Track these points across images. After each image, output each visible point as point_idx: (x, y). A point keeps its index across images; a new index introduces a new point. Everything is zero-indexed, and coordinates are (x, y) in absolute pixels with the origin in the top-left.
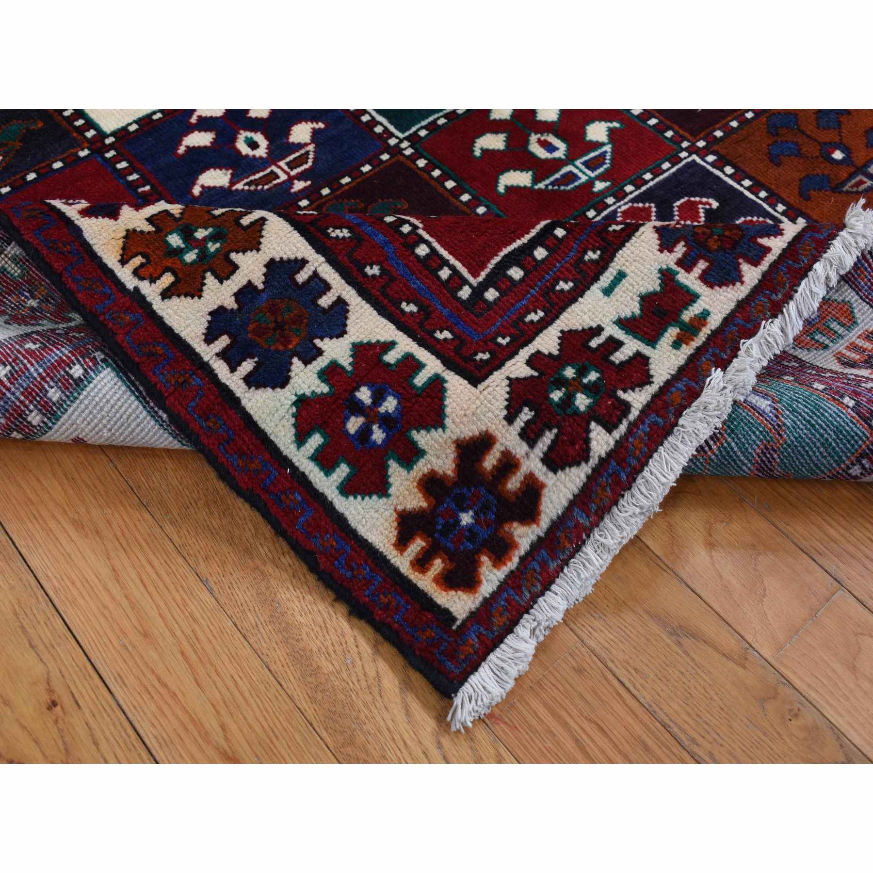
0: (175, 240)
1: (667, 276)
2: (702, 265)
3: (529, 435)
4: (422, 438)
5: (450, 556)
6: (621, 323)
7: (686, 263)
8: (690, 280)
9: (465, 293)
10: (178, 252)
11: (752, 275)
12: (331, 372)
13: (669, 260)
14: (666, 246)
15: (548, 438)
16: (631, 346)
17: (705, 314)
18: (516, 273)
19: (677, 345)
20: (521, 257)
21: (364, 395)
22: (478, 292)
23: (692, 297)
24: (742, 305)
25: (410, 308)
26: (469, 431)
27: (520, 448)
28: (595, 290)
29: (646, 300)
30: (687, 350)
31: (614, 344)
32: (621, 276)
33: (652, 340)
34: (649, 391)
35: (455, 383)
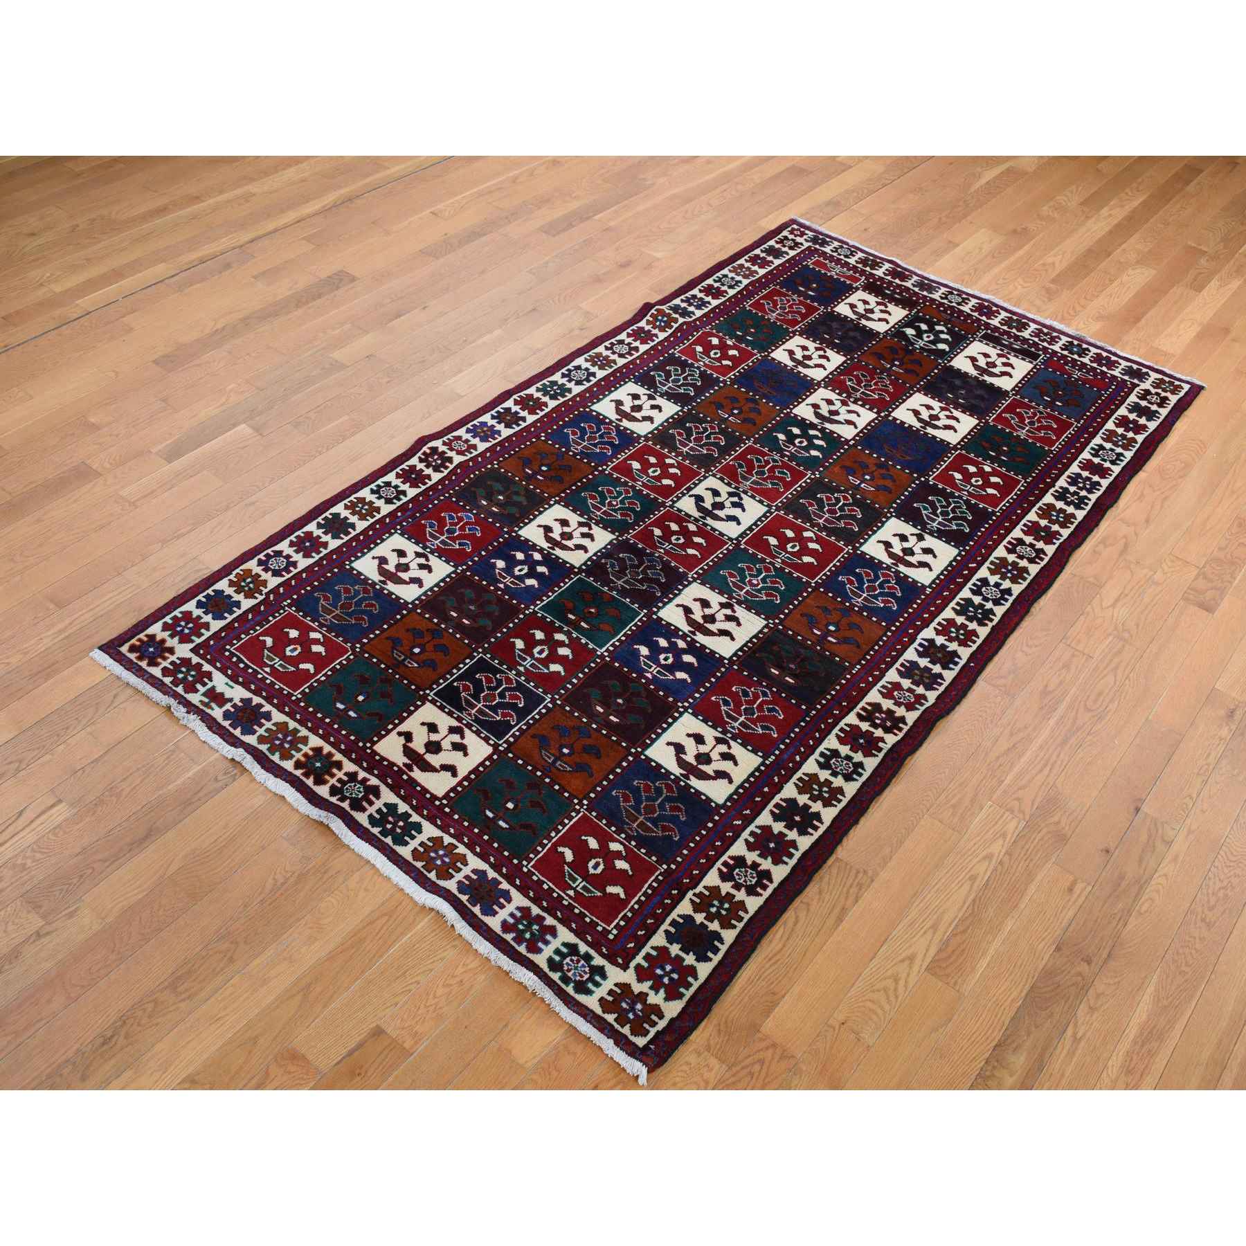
0: (249, 580)
1: (231, 700)
2: (232, 710)
3: (173, 663)
4: (177, 639)
5: (140, 646)
6: (213, 687)
7: (234, 706)
8: (228, 706)
9: (228, 647)
10: (244, 581)
11: (226, 724)
12: (199, 617)
13: (237, 701)
14: (242, 700)
15: (171, 667)
16: (202, 689)
17: (213, 709)
18: (234, 659)
19: (201, 701)
20: (240, 660)
21: (191, 625)
22: (229, 650)
23: (221, 706)
24: (214, 720)
25: (223, 634)
26: (176, 650)
27: (169, 661)
28: (227, 680)
29: (222, 694)
30: (198, 704)
31: (204, 684)
32: (232, 687)
33: (204, 694)
34: (183, 693)
35: (191, 646)
